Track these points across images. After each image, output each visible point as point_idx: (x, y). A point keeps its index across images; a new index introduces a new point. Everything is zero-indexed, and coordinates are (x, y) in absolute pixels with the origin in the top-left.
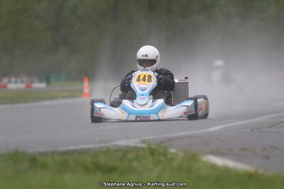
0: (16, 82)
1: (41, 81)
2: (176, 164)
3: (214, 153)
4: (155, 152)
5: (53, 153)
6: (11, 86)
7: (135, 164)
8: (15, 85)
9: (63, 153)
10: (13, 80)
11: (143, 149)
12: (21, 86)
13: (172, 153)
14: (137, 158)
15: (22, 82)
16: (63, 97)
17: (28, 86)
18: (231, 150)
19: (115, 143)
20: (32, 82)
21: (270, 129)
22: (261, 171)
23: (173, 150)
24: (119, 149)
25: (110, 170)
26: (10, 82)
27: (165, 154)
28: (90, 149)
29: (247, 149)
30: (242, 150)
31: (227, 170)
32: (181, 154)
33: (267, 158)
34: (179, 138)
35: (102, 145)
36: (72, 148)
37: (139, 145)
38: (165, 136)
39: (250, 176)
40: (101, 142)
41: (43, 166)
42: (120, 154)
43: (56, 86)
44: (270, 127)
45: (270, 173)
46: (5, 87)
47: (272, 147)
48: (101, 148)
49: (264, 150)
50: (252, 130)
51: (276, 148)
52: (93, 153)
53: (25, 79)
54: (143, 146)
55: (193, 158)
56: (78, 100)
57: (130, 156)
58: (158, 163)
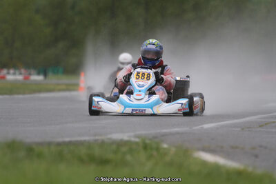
0: (14, 74)
1: (39, 74)
2: (168, 159)
3: (205, 150)
4: (149, 147)
5: (49, 144)
6: (10, 77)
7: (129, 157)
8: (13, 76)
9: (59, 144)
10: (12, 71)
11: (137, 143)
12: (20, 78)
13: (165, 149)
14: (131, 151)
15: (21, 74)
16: (60, 90)
17: (26, 78)
18: (222, 147)
19: (109, 136)
20: (30, 74)
21: (260, 129)
22: (250, 169)
23: (165, 146)
24: (113, 142)
25: (103, 162)
26: (8, 73)
27: (158, 149)
28: (85, 141)
29: (237, 147)
30: (232, 147)
31: (217, 167)
32: (173, 149)
33: (256, 156)
34: (171, 134)
35: (97, 138)
36: (67, 139)
37: (133, 139)
38: (158, 131)
39: (239, 173)
40: (95, 135)
41: (40, 155)
42: (114, 147)
43: (53, 79)
44: (260, 126)
45: (259, 171)
46: (3, 78)
47: (261, 146)
48: (96, 141)
49: (253, 148)
50: (243, 129)
51: (266, 148)
52: (88, 145)
53: (23, 71)
54: (137, 140)
55: (185, 153)
56: (74, 93)
57: (124, 149)
58: (150, 157)
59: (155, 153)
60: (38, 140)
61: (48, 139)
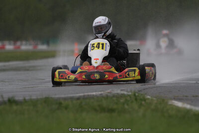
2: (153, 107)
4: (137, 98)
5: (72, 98)
7: (126, 107)
9: (78, 98)
11: (128, 95)
13: (149, 99)
14: (127, 102)
18: (186, 96)
23: (149, 97)
27: (145, 100)
29: (197, 96)
30: (194, 96)
35: (102, 92)
37: (126, 93)
48: (101, 94)
55: (163, 101)
58: (140, 105)
59: (143, 102)
60: (63, 96)
61: (72, 95)
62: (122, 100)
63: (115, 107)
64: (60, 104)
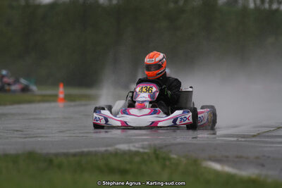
4: (158, 156)
5: (66, 155)
9: (75, 155)
11: (145, 153)
18: (227, 157)
23: (174, 156)
24: (124, 153)
27: (170, 159)
28: (96, 151)
29: (241, 157)
30: (237, 157)
32: (184, 160)
33: (263, 165)
35: (109, 148)
37: (141, 150)
40: (107, 146)
41: (60, 166)
47: (264, 156)
48: (106, 151)
49: (257, 158)
51: (269, 157)
54: (146, 151)
55: (195, 162)
59: (167, 163)
60: (53, 151)
61: (65, 151)
62: (137, 159)
63: (128, 167)
64: (51, 161)
